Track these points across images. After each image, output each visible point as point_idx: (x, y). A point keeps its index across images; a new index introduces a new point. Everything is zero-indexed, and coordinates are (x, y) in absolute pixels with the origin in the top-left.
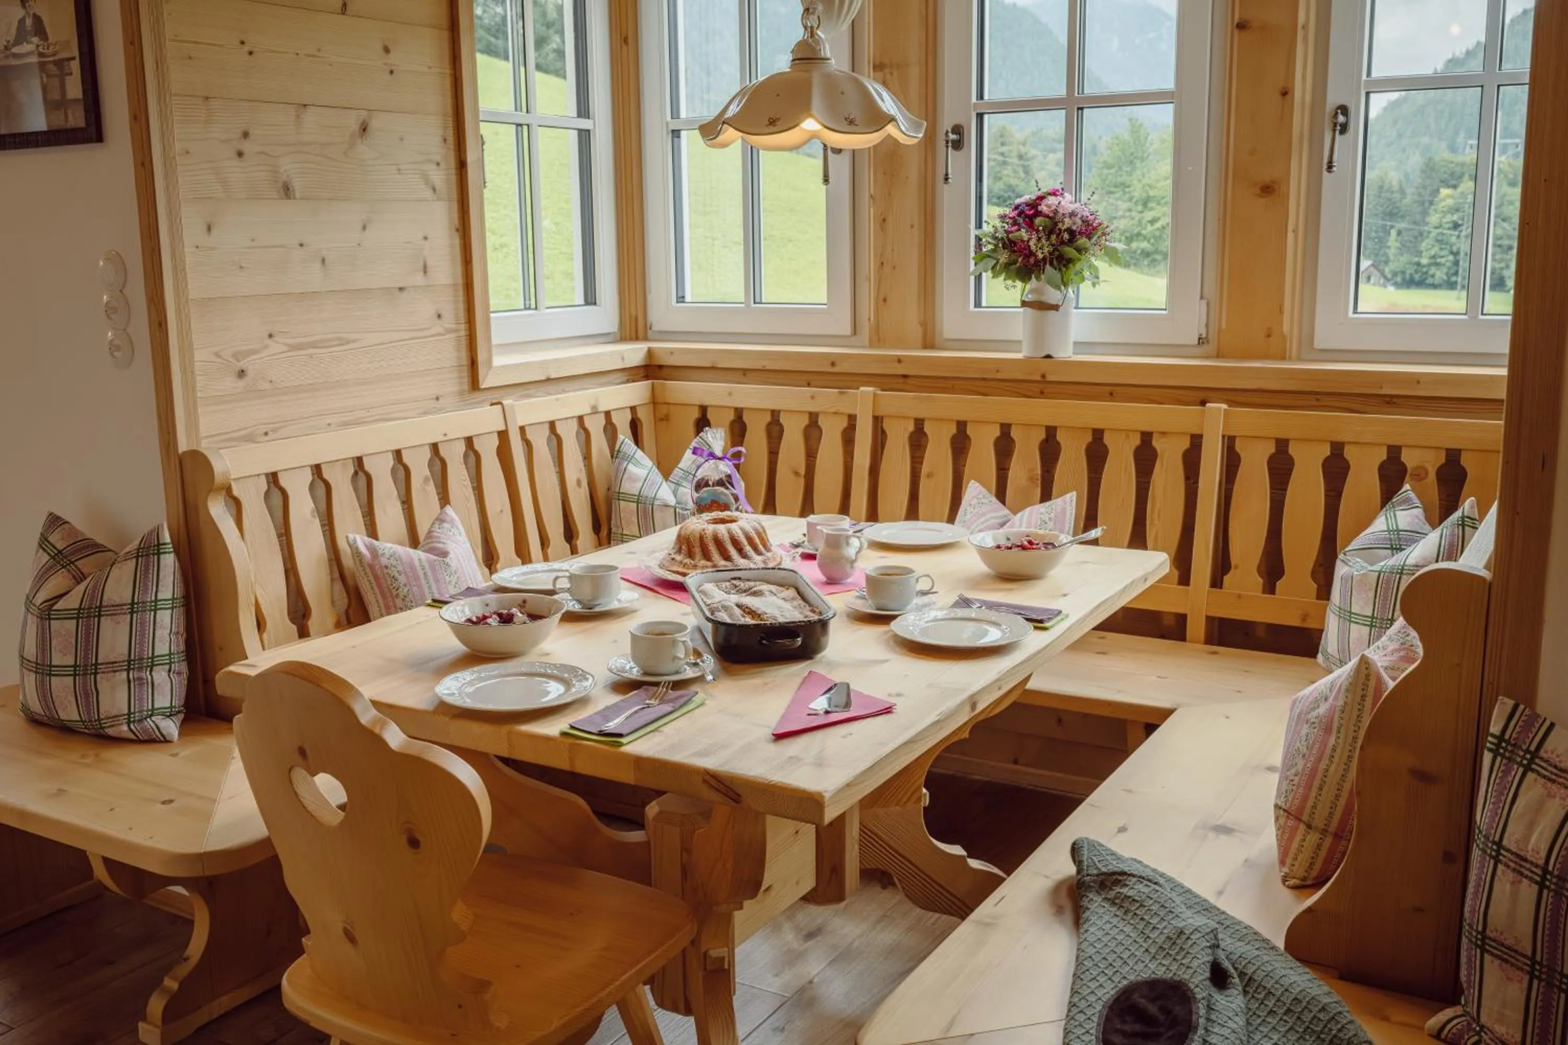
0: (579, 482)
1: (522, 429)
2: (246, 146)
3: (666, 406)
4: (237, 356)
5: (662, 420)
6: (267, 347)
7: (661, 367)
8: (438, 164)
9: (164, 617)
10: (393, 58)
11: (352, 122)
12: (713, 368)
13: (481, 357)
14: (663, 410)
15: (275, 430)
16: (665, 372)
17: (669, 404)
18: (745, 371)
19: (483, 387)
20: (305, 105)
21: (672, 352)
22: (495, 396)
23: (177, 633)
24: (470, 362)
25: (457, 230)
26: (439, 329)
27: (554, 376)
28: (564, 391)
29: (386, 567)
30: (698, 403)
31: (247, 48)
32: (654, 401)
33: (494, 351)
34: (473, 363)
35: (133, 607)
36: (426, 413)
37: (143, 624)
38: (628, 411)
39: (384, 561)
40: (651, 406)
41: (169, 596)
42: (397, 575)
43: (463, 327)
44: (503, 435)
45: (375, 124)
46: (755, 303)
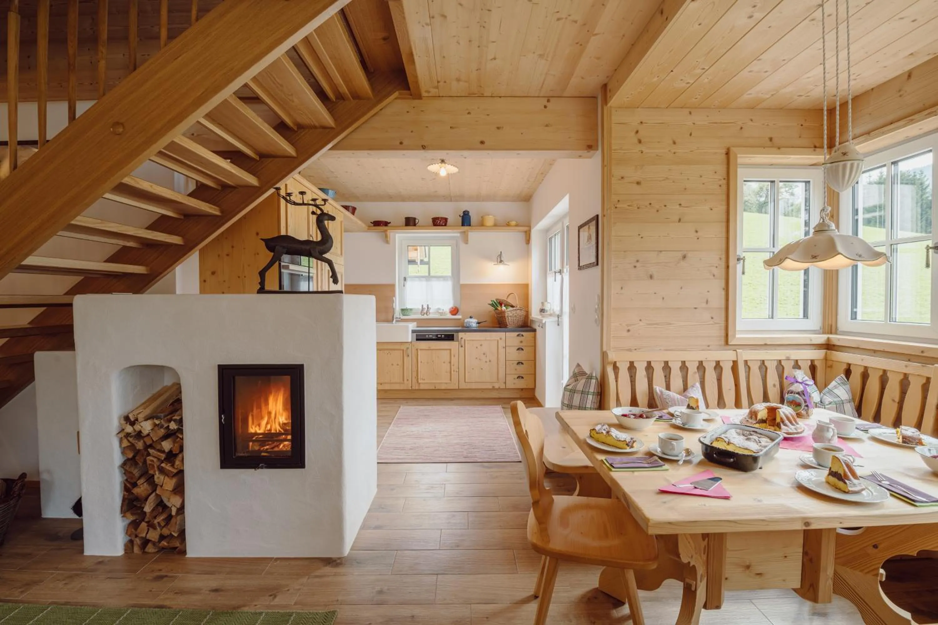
0: (774, 385)
1: (746, 362)
2: (638, 265)
3: (831, 362)
4: (628, 325)
5: (829, 367)
6: (638, 324)
7: (834, 345)
8: (717, 267)
9: (590, 397)
10: (699, 234)
11: (680, 255)
12: (858, 348)
13: (730, 334)
14: (830, 363)
15: (639, 349)
16: (835, 348)
17: (833, 361)
18: (875, 351)
19: (731, 344)
20: (661, 251)
21: (839, 340)
22: (734, 348)
23: (594, 403)
24: (725, 335)
25: (724, 289)
26: (711, 322)
27: (769, 343)
28: (775, 350)
29: (665, 399)
30: (847, 362)
31: (640, 236)
32: (826, 359)
33: (737, 332)
34: (727, 335)
35: (582, 393)
36: (703, 350)
37: (584, 397)
38: (810, 361)
39: (665, 396)
40: (824, 361)
41: (593, 391)
42: (668, 402)
43: (723, 322)
44: (735, 363)
45: (689, 255)
46: (890, 321)
